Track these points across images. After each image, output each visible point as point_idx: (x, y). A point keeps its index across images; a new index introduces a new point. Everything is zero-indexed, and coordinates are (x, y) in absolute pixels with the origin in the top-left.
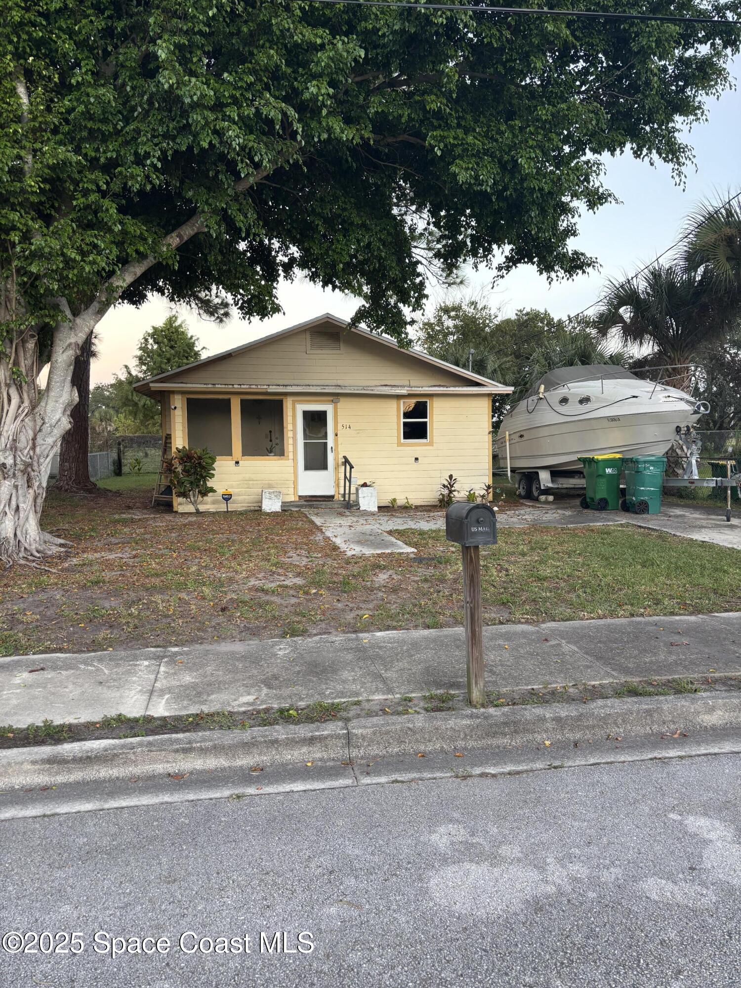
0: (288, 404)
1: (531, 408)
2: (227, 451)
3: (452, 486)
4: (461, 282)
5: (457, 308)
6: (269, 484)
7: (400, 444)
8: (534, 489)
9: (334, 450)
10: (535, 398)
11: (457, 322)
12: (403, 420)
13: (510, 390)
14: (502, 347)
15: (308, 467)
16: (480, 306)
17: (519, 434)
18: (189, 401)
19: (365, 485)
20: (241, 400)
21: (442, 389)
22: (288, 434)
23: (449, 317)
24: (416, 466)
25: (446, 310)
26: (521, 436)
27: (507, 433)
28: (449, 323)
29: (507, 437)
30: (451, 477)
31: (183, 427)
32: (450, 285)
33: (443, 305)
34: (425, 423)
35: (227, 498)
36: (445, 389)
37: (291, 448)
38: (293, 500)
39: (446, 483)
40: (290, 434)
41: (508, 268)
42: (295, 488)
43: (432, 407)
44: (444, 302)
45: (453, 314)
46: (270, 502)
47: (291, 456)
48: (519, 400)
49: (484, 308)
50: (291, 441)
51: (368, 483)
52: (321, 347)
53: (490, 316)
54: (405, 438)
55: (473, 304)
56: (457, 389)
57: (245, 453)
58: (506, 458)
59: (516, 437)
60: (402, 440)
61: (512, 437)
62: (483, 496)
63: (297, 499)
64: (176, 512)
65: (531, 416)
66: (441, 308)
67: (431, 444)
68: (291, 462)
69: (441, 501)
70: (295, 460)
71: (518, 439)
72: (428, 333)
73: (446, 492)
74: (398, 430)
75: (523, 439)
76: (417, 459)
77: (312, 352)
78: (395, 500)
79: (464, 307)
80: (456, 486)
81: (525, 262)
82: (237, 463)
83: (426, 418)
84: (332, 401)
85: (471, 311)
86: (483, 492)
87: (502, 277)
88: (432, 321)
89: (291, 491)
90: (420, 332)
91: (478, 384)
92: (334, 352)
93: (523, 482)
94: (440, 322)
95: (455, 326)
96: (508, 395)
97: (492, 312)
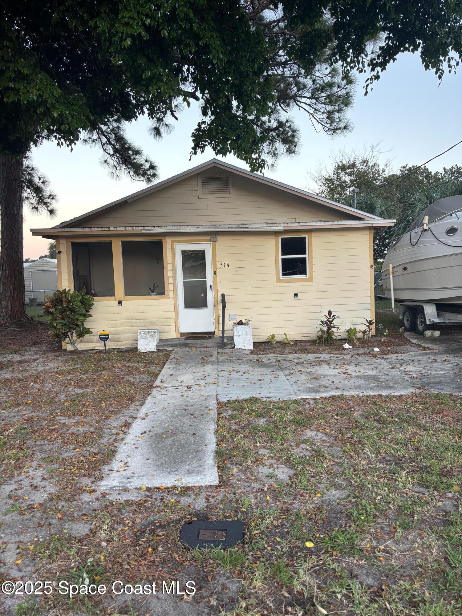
0: (167, 244)
1: (414, 241)
2: (110, 292)
3: (331, 322)
4: (345, 127)
5: (352, 166)
6: (151, 322)
7: (278, 281)
8: (419, 322)
9: (214, 288)
10: (419, 230)
11: (353, 178)
12: (281, 257)
13: (391, 222)
14: (389, 195)
15: (188, 305)
16: (371, 164)
17: (402, 267)
18: (74, 245)
19: (241, 323)
20: (123, 243)
21: (319, 223)
22: (168, 274)
23: (346, 173)
24: (296, 302)
25: (343, 168)
26: (405, 269)
27: (391, 266)
28: (346, 178)
29: (391, 270)
30: (330, 313)
31: (69, 270)
32: (335, 130)
33: (340, 164)
34: (304, 259)
35: (104, 338)
36: (323, 223)
37: (171, 287)
38: (174, 336)
39: (325, 320)
40: (170, 274)
41: (383, 65)
42: (176, 325)
43: (311, 243)
44: (341, 162)
45: (348, 171)
46: (146, 342)
47: (171, 295)
48: (403, 233)
49: (375, 165)
50: (171, 281)
51: (244, 321)
52: (211, 192)
53: (379, 171)
54: (283, 274)
55: (365, 162)
56: (335, 223)
57: (127, 294)
58: (390, 290)
59: (399, 270)
60: (281, 277)
61: (396, 269)
62: (364, 332)
63: (179, 336)
64: (66, 350)
65: (414, 248)
66: (339, 165)
67: (311, 279)
68: (171, 301)
69: (320, 338)
70: (175, 298)
71: (402, 272)
72: (330, 187)
73: (325, 328)
74: (277, 266)
75: (407, 272)
76: (296, 295)
77: (204, 196)
78: (273, 336)
79: (358, 165)
80: (335, 323)
81: (407, 49)
82: (120, 302)
83: (305, 253)
84: (210, 240)
85: (363, 168)
86: (364, 328)
87: (377, 77)
88: (332, 177)
89: (173, 328)
90: (324, 187)
91: (360, 219)
92: (223, 195)
93: (407, 314)
94: (339, 178)
95: (351, 181)
96: (390, 228)
97: (381, 168)
